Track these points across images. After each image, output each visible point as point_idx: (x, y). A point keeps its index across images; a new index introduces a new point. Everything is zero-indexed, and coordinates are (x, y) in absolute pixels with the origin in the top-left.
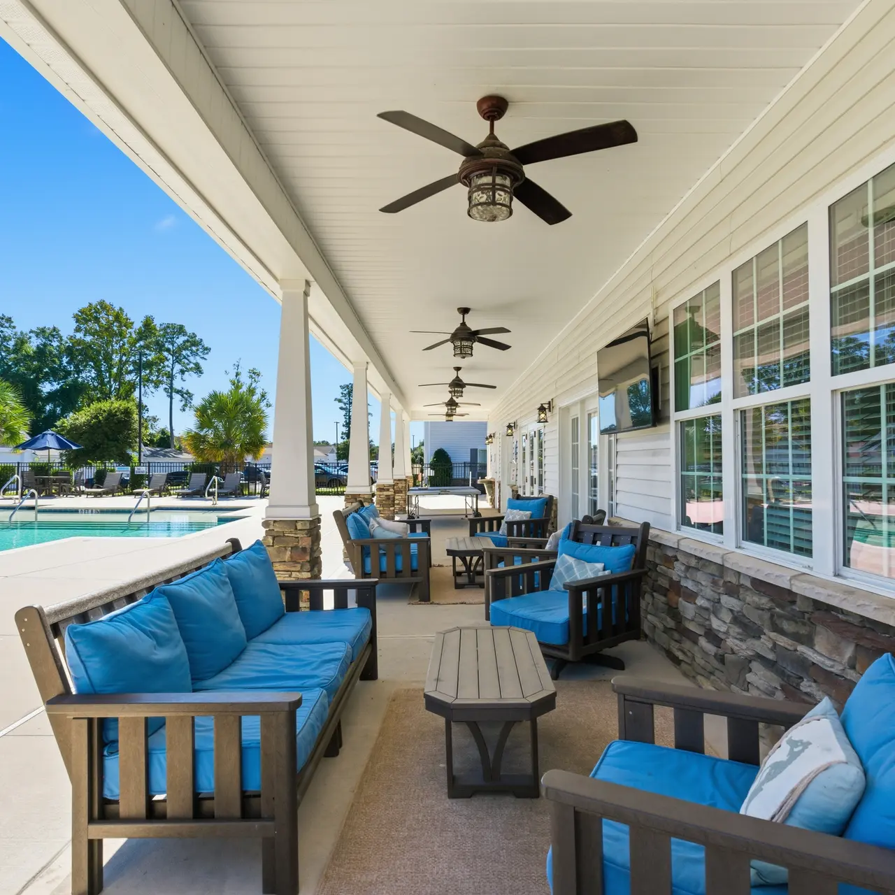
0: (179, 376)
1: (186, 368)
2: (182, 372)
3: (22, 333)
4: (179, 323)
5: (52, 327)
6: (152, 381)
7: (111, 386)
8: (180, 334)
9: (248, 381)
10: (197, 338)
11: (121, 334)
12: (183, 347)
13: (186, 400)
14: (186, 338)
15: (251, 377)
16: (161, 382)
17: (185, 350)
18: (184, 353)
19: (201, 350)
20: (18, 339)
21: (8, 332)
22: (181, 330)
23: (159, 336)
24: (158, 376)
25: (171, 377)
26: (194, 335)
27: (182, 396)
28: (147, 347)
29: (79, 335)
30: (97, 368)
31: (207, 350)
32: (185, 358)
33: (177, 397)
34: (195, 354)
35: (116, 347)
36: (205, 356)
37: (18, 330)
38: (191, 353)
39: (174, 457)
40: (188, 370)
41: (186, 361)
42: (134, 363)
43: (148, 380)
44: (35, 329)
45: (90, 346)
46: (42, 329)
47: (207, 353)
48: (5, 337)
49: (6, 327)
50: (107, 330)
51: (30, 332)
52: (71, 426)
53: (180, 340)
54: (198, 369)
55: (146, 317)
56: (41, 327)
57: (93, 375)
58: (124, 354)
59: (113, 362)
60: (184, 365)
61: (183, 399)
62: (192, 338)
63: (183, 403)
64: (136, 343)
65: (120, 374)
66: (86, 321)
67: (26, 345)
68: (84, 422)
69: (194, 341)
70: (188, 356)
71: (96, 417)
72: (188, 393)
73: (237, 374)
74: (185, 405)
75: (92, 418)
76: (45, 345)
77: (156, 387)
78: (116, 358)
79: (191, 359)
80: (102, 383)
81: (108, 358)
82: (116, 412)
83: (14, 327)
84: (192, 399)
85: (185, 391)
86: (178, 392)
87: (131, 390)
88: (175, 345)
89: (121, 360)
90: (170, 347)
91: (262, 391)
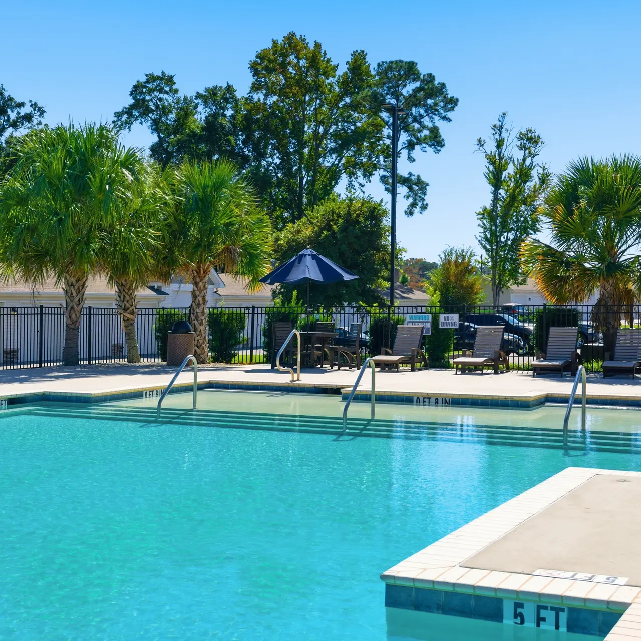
0: (404, 153)
1: (417, 139)
2: (410, 146)
3: (186, 98)
4: (406, 59)
5: (224, 86)
6: (362, 165)
7: (302, 179)
8: (407, 77)
9: (518, 155)
10: (436, 82)
11: (317, 88)
12: (414, 100)
13: (416, 195)
14: (418, 84)
15: (522, 147)
16: (375, 167)
17: (416, 106)
18: (414, 110)
19: (442, 104)
20: (181, 109)
21: (168, 98)
22: (409, 70)
23: (375, 85)
24: (370, 158)
25: (392, 155)
26: (431, 77)
27: (410, 188)
28: (355, 106)
29: (259, 96)
30: (281, 148)
31: (452, 103)
32: (415, 120)
33: (402, 190)
34: (431, 110)
35: (310, 111)
36: (449, 115)
37: (181, 95)
38: (426, 111)
39: (403, 298)
40: (419, 141)
41: (416, 126)
42: (336, 135)
43: (355, 165)
44: (202, 91)
45: (273, 113)
46: (212, 90)
47: (452, 109)
48: (164, 107)
49: (167, 93)
50: (299, 83)
51: (197, 97)
52: (288, 243)
53: (408, 89)
54: (436, 140)
55: (354, 54)
56: (211, 86)
57: (278, 161)
58: (322, 123)
59: (306, 137)
60: (412, 133)
61: (411, 194)
62: (428, 82)
63: (411, 200)
64: (338, 103)
65: (316, 155)
66: (269, 70)
67: (191, 118)
68: (310, 237)
69: (432, 89)
70: (421, 116)
71: (328, 227)
72: (419, 182)
73: (500, 144)
74: (414, 205)
75: (322, 230)
76: (215, 116)
77: (368, 174)
78: (308, 129)
79: (426, 121)
80: (289, 174)
81: (298, 132)
82: (358, 216)
83: (176, 91)
84: (425, 194)
85: (414, 178)
86: (406, 181)
87: (330, 183)
88: (401, 98)
89: (316, 133)
90: (393, 101)
91: (541, 171)
